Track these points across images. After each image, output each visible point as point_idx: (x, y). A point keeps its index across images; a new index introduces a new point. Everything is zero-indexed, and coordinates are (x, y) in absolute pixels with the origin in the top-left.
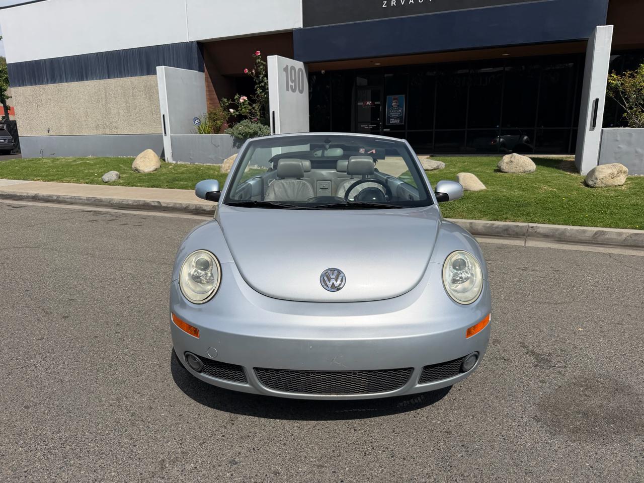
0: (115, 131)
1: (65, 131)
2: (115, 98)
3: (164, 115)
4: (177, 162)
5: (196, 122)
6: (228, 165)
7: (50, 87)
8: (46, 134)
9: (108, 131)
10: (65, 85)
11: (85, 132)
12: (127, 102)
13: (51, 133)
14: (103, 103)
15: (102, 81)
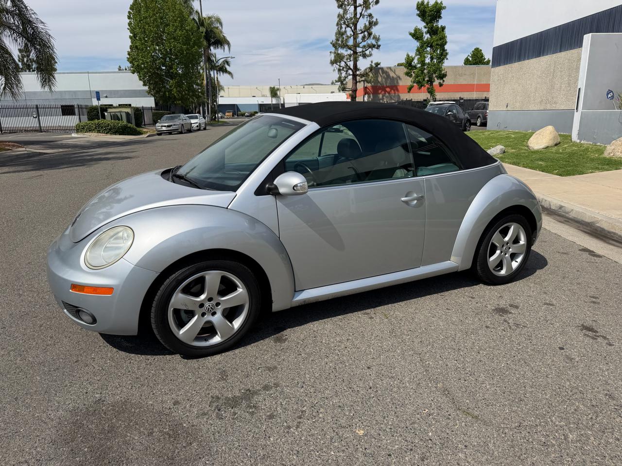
0: (554, 107)
1: (518, 106)
2: (561, 72)
3: (579, 89)
4: (581, 141)
5: (609, 96)
6: (613, 147)
7: (516, 65)
8: (505, 109)
9: (549, 107)
10: (526, 62)
11: (532, 107)
12: (570, 76)
13: (509, 108)
14: (551, 77)
15: (554, 56)
